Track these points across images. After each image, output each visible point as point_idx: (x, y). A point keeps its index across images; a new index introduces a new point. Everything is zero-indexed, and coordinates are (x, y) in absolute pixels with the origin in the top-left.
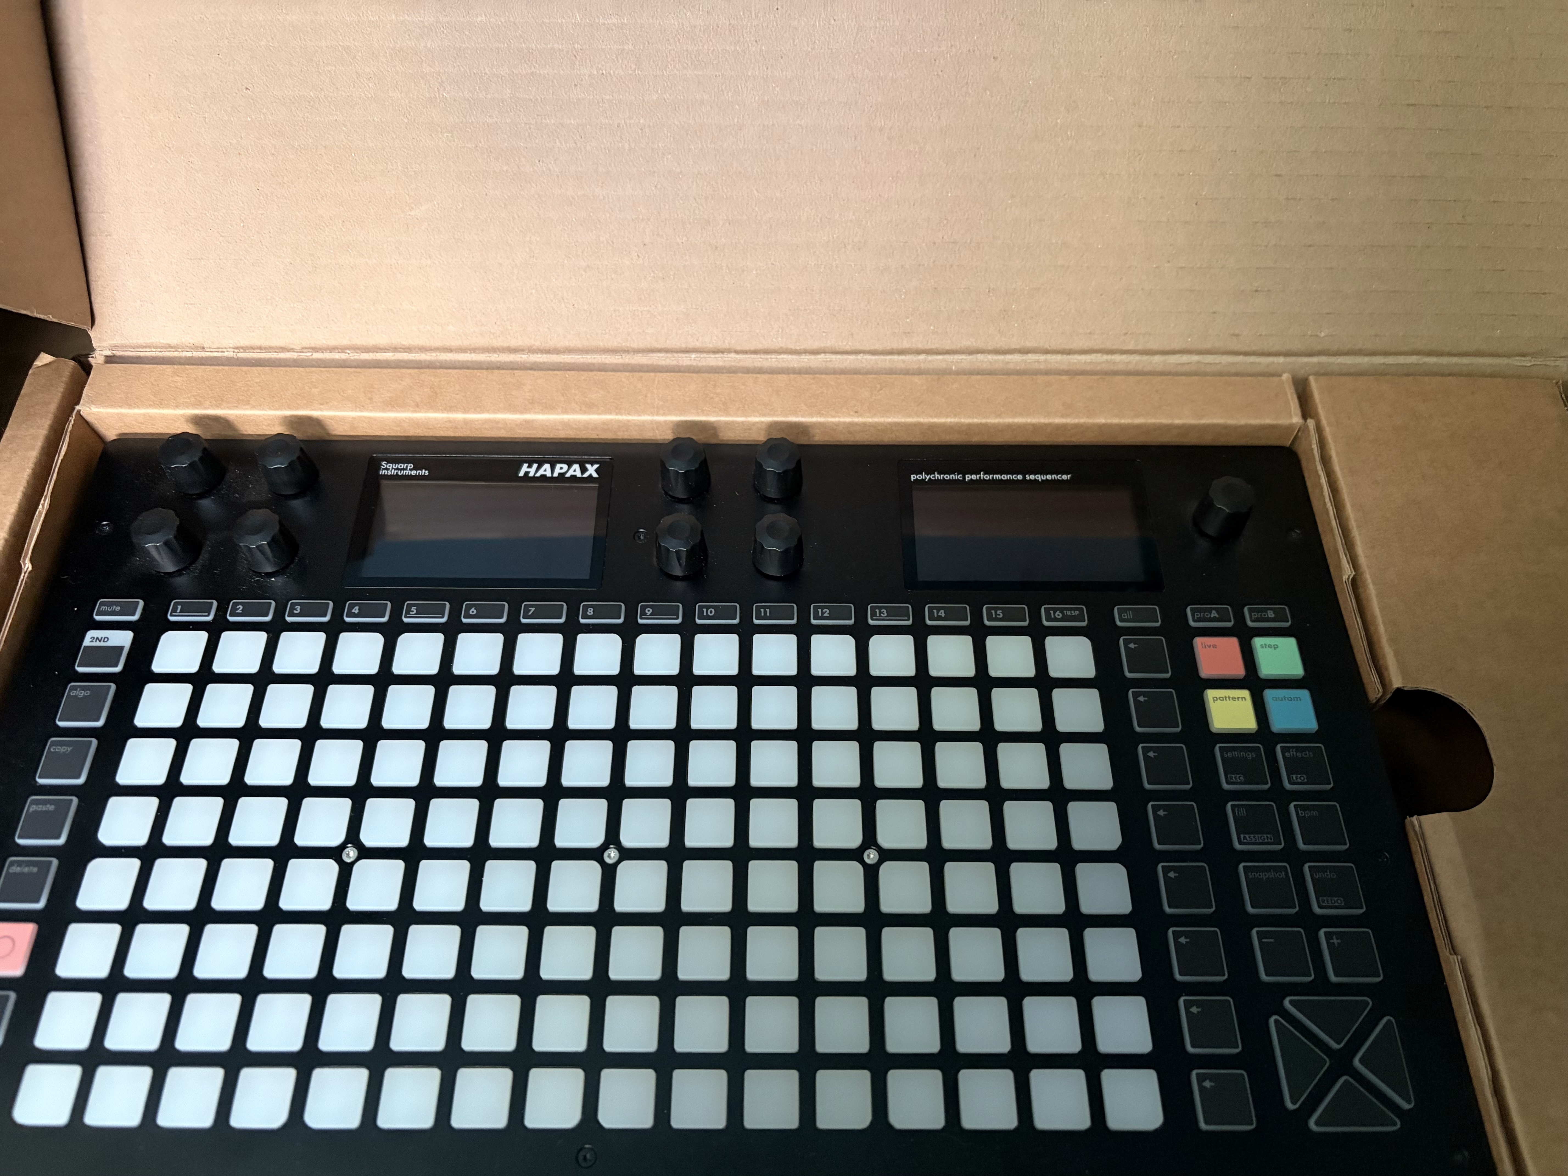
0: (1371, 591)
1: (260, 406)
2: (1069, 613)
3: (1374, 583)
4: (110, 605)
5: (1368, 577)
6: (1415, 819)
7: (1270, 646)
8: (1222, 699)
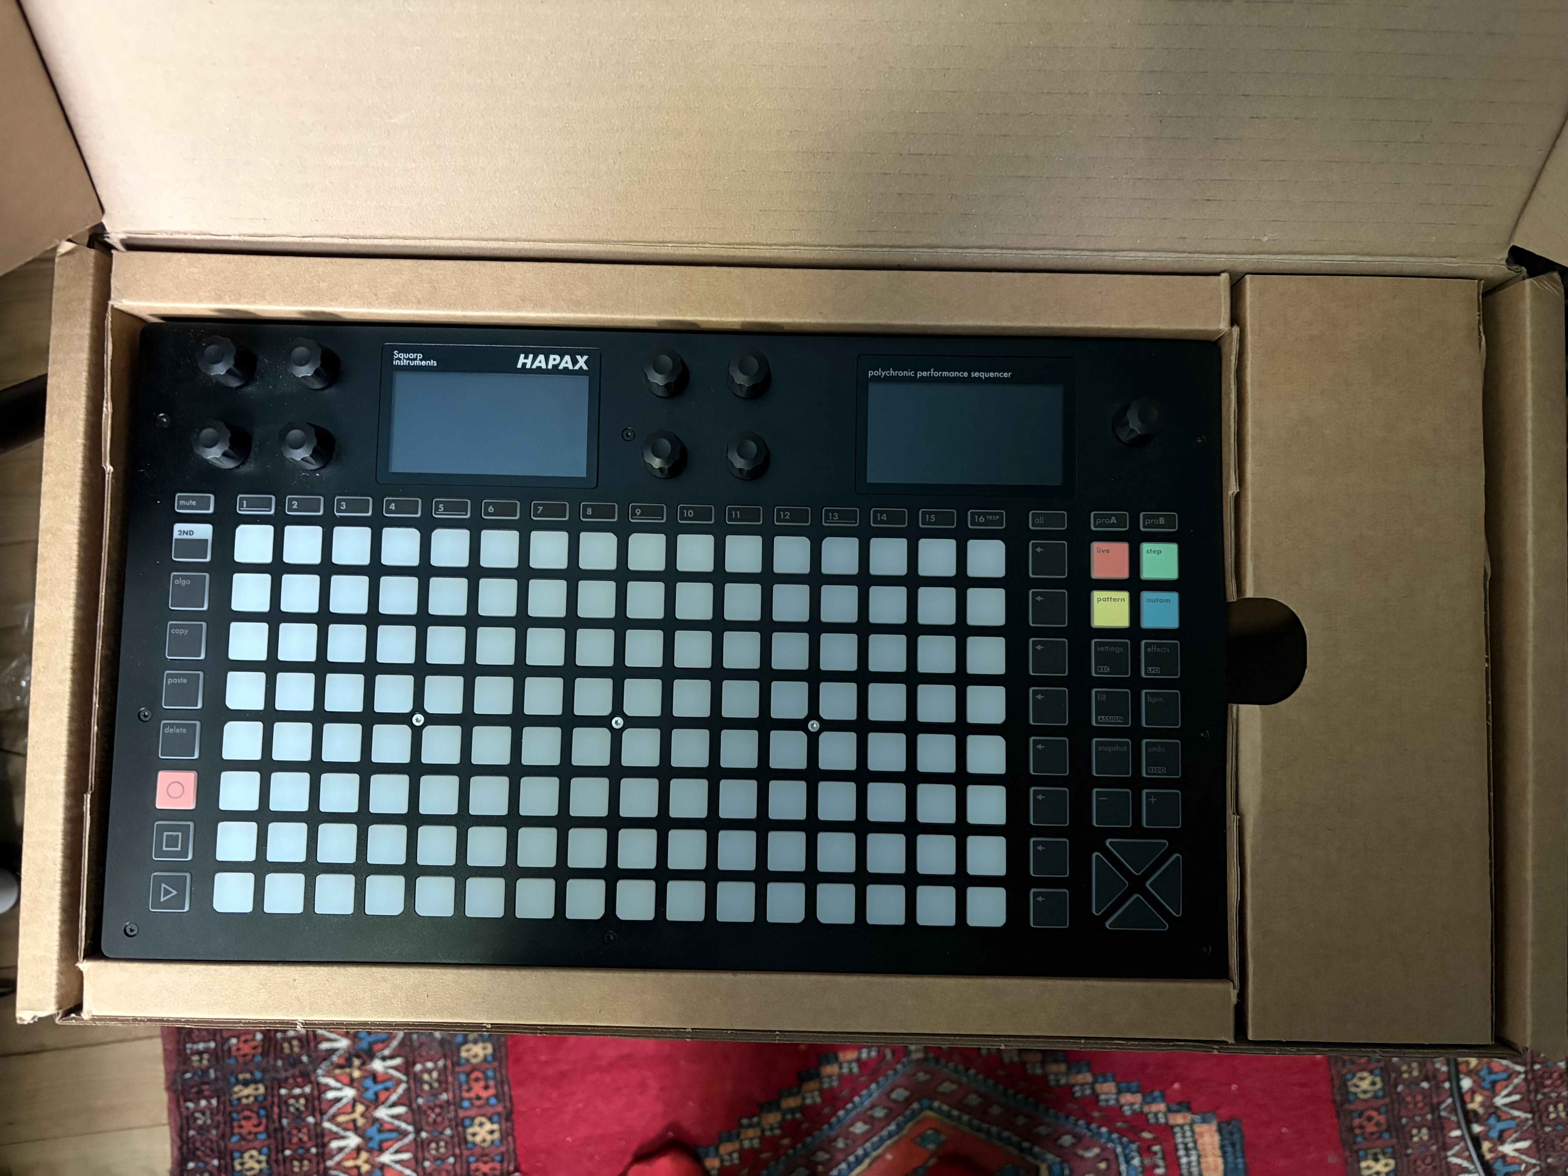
0: (1249, 506)
1: (276, 301)
2: (991, 517)
3: (1253, 501)
4: (187, 499)
5: (1250, 494)
6: (1235, 707)
7: (1154, 552)
8: (1105, 600)
